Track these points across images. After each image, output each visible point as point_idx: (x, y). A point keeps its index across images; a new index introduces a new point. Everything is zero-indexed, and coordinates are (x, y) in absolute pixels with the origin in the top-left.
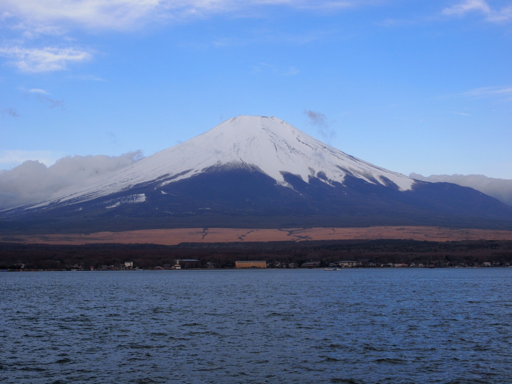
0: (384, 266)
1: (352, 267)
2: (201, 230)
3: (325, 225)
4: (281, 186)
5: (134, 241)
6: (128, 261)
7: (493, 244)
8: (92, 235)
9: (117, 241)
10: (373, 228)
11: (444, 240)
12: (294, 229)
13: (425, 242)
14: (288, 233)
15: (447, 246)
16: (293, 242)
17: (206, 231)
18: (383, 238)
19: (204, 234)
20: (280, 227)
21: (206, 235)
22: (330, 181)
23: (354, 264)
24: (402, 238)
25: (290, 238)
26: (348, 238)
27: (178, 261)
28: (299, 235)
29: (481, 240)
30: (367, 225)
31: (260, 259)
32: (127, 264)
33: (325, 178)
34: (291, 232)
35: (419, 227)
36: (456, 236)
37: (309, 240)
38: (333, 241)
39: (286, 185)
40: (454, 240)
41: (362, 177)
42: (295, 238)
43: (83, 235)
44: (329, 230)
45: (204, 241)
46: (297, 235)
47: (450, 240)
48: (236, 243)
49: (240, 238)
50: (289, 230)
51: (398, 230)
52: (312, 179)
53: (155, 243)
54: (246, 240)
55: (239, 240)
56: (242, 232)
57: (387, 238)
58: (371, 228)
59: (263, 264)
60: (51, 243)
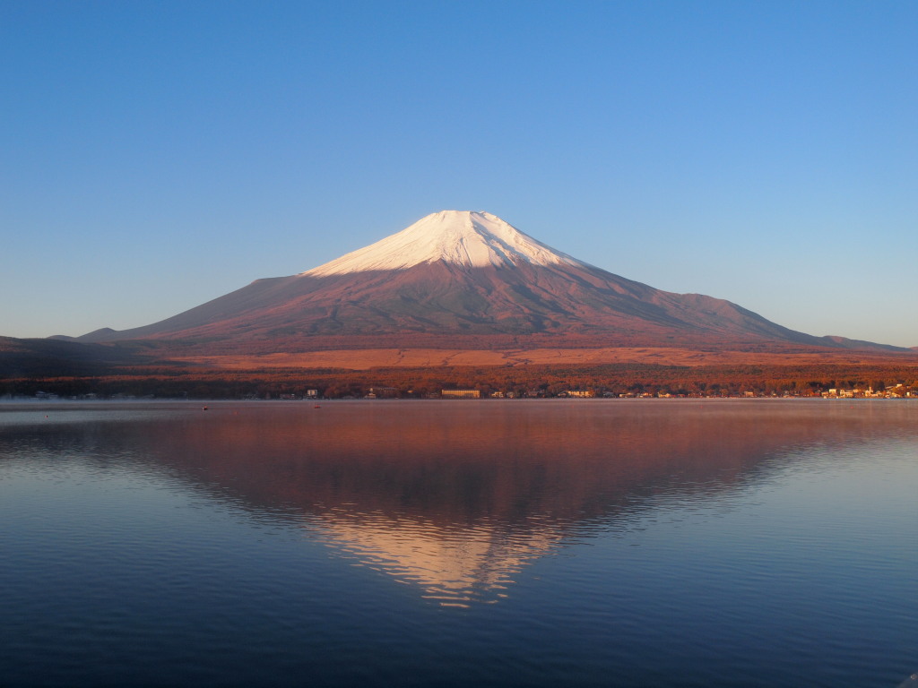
0: (624, 397)
2: (397, 351)
3: (549, 347)
5: (315, 364)
6: (312, 389)
7: (755, 370)
8: (266, 357)
9: (294, 365)
10: (609, 350)
11: (695, 365)
12: (509, 351)
13: (673, 367)
14: (503, 355)
15: (700, 371)
16: (509, 366)
17: (402, 352)
18: (620, 362)
19: (400, 356)
21: (403, 357)
24: (645, 362)
25: (504, 362)
26: (577, 362)
27: (371, 390)
28: (518, 357)
29: (741, 366)
30: (600, 348)
31: (471, 387)
32: (312, 392)
34: (507, 355)
35: (664, 349)
36: (709, 360)
37: (530, 363)
38: (559, 365)
40: (707, 364)
42: (512, 362)
43: (253, 357)
44: (555, 353)
45: (402, 364)
46: (515, 357)
47: (703, 364)
48: (440, 368)
49: (444, 361)
50: (505, 351)
51: (639, 352)
53: (342, 367)
54: (451, 363)
55: (443, 364)
56: (444, 354)
58: (605, 350)
59: (476, 393)
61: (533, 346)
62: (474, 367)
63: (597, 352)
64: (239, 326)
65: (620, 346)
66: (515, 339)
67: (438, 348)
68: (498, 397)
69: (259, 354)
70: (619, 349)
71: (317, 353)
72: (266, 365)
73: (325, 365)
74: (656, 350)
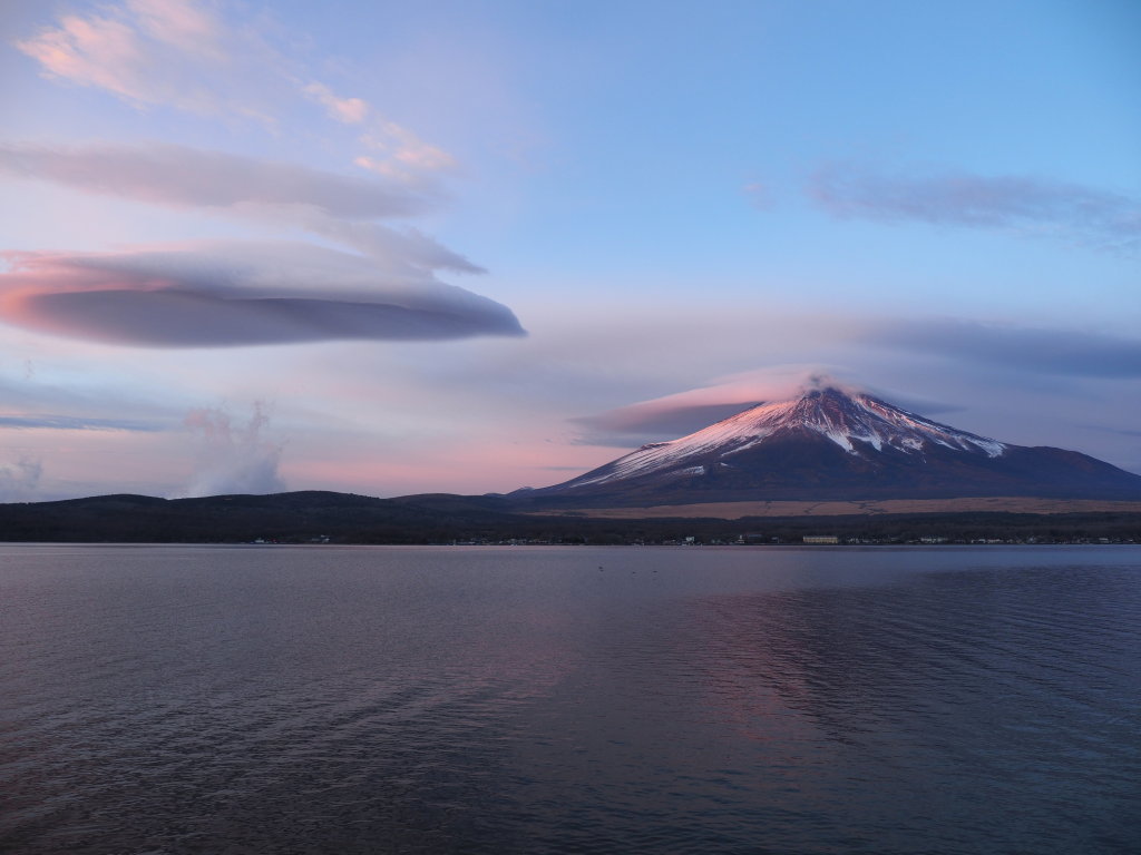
0: (975, 543)
1: (937, 543)
2: (764, 503)
3: (902, 497)
4: (848, 455)
5: (693, 515)
6: (690, 536)
7: (1110, 517)
8: (651, 509)
9: (676, 515)
10: (959, 499)
11: (1047, 512)
12: (866, 502)
13: (1023, 515)
15: (1051, 519)
16: (866, 516)
17: (769, 504)
18: (972, 510)
19: (767, 507)
20: (850, 501)
21: (769, 508)
22: (906, 448)
23: (939, 540)
24: (995, 511)
25: (861, 512)
26: (930, 511)
27: (741, 536)
28: (873, 507)
29: (1094, 512)
30: (952, 497)
31: (829, 534)
32: (689, 539)
33: (901, 446)
34: (863, 506)
35: (1015, 499)
36: (1061, 507)
37: (885, 513)
38: (912, 514)
39: (855, 453)
40: (1060, 512)
41: (943, 443)
42: (868, 512)
43: (643, 509)
44: (908, 503)
45: (768, 515)
46: (870, 508)
47: (1056, 512)
48: (802, 517)
49: (806, 511)
50: (861, 502)
51: (990, 501)
52: (885, 447)
53: (715, 517)
54: (812, 513)
55: (805, 514)
56: (807, 505)
58: (957, 500)
59: (834, 540)
61: (887, 497)
62: (832, 517)
63: (949, 501)
65: (970, 496)
66: (870, 492)
67: (800, 501)
68: (854, 543)
69: (646, 507)
70: (970, 499)
71: (695, 505)
72: (653, 516)
73: (703, 515)
74: (1008, 499)
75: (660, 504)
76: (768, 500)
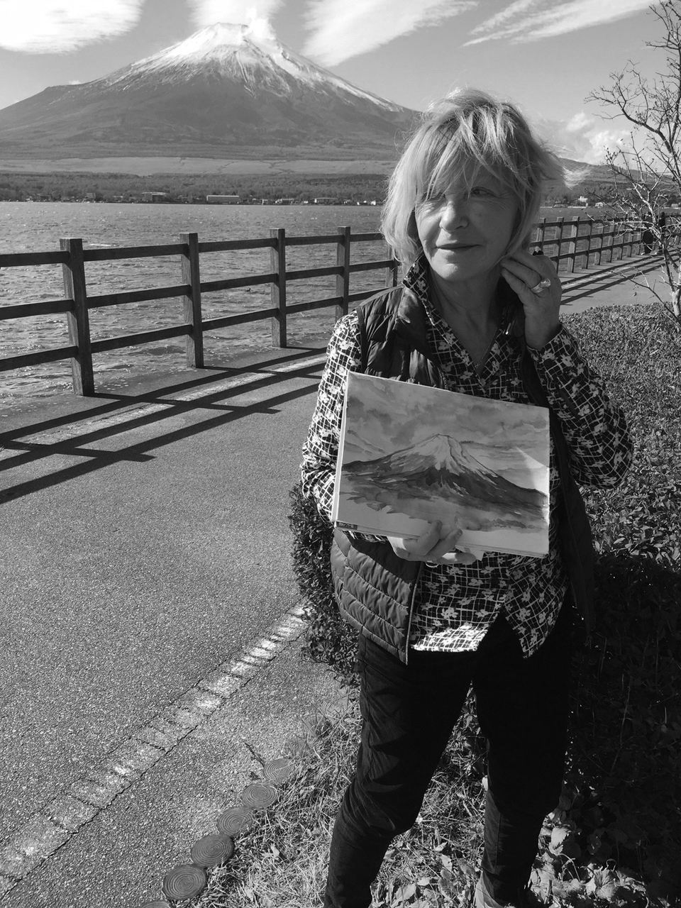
2: (179, 158)
3: (310, 158)
5: (104, 170)
8: (58, 162)
9: (84, 170)
10: (358, 162)
12: (276, 161)
14: (270, 165)
16: (276, 175)
17: (183, 161)
18: (367, 173)
19: (181, 164)
21: (183, 164)
25: (271, 171)
26: (331, 173)
28: (282, 168)
30: (352, 159)
31: (234, 194)
34: (273, 165)
37: (291, 173)
38: (315, 175)
42: (276, 171)
43: (50, 161)
44: (313, 163)
45: (180, 172)
46: (280, 168)
48: (214, 176)
49: (219, 170)
50: (273, 162)
51: (383, 164)
53: (127, 172)
54: (224, 172)
55: (218, 172)
56: (221, 163)
57: (372, 173)
58: (355, 162)
60: (13, 170)
61: (296, 157)
64: (35, 132)
65: (369, 159)
66: (281, 151)
67: (214, 158)
69: (54, 159)
70: (368, 162)
71: (106, 159)
72: (59, 170)
73: (114, 170)
75: (69, 156)
76: (183, 157)
